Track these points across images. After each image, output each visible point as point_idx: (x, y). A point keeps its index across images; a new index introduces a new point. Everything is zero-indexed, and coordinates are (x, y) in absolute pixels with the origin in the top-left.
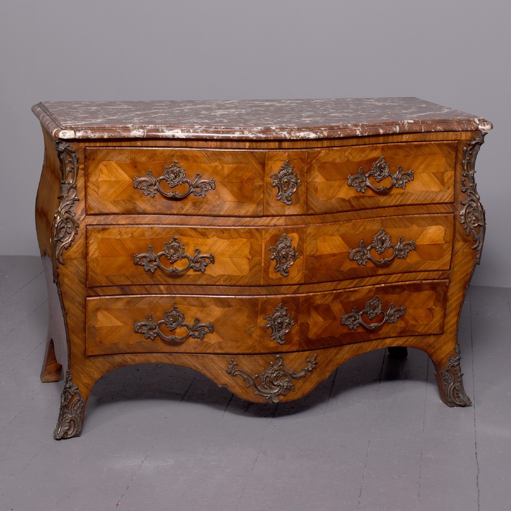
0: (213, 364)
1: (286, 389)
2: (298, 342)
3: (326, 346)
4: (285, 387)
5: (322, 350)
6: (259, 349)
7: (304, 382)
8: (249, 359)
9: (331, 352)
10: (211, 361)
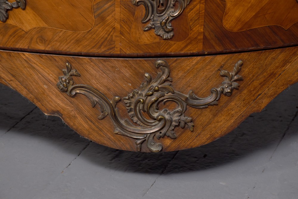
0: (32, 72)
1: (176, 126)
2: (201, 37)
3: (262, 46)
4: (174, 123)
5: (253, 54)
6: (120, 47)
7: (215, 115)
8: (101, 65)
9: (274, 59)
10: (26, 65)
